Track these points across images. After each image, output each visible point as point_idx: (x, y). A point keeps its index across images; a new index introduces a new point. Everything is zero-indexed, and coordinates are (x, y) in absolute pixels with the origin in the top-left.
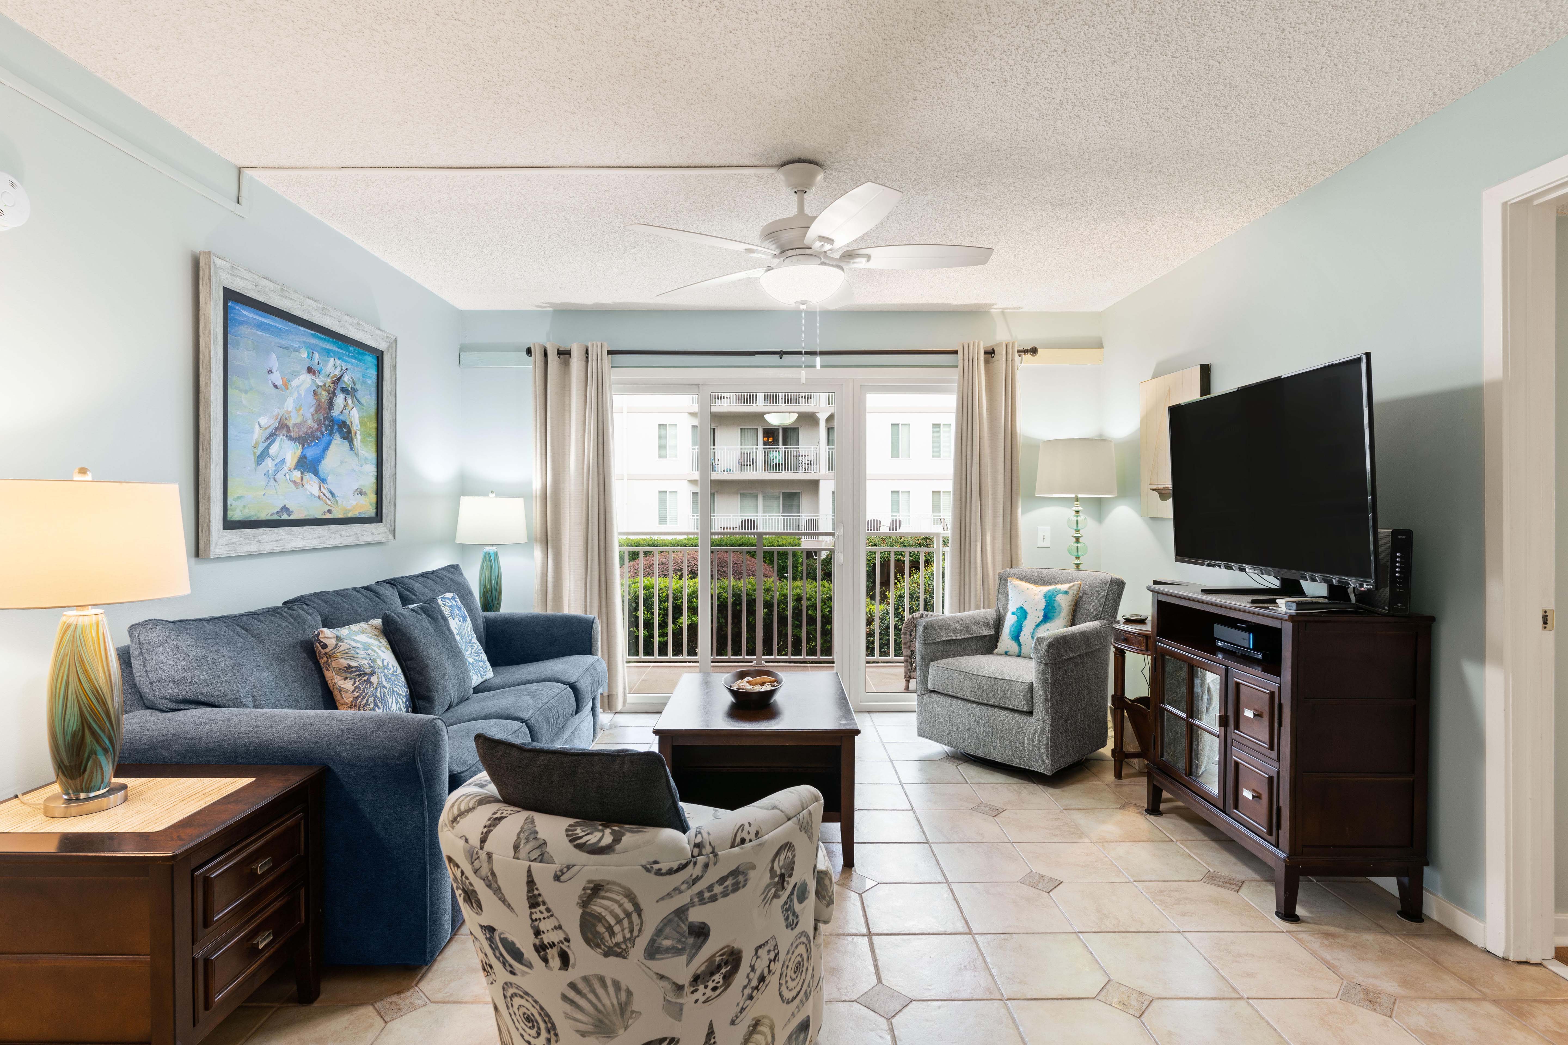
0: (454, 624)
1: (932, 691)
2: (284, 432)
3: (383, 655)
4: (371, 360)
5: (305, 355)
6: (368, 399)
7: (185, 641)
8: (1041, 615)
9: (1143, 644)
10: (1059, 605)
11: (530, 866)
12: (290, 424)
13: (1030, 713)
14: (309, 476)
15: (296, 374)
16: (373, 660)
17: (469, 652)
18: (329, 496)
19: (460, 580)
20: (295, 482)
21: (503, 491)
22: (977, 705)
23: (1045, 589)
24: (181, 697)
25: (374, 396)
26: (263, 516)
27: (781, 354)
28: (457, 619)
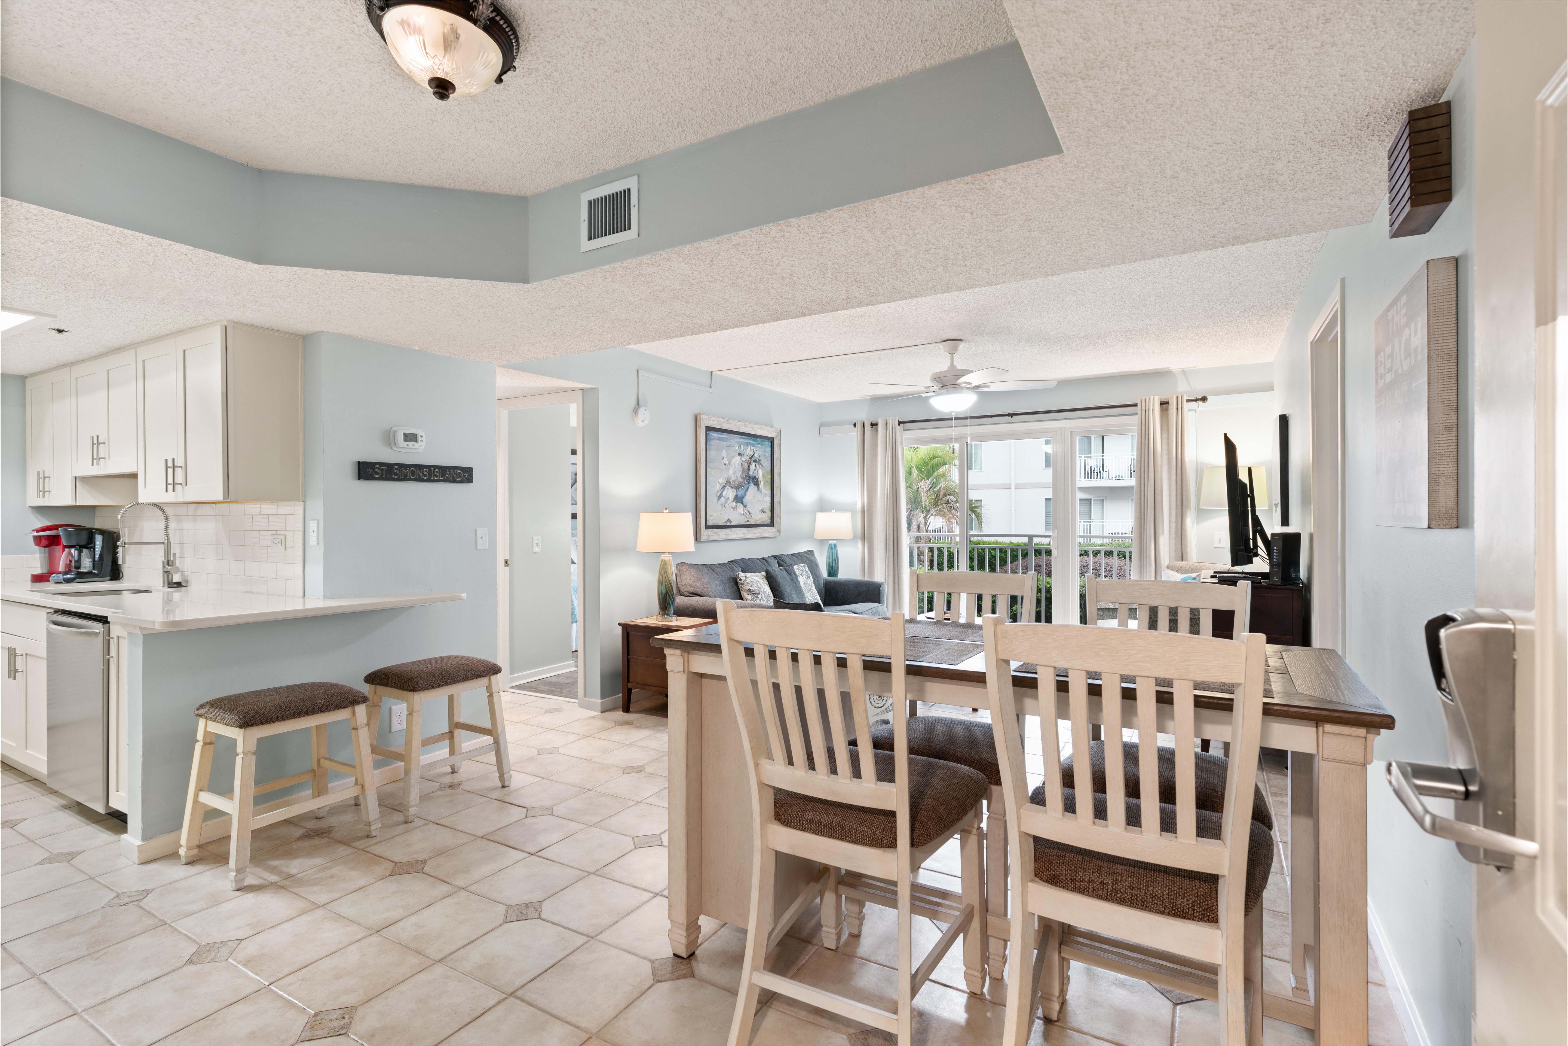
0: (801, 579)
2: (729, 485)
3: (764, 587)
4: (768, 444)
5: (737, 448)
6: (767, 463)
7: (692, 571)
12: (731, 481)
14: (739, 504)
15: (733, 457)
16: (760, 588)
17: (809, 594)
18: (748, 514)
19: (812, 558)
20: (733, 508)
21: (840, 508)
24: (692, 591)
25: (770, 462)
26: (720, 524)
27: (1011, 415)
28: (804, 577)
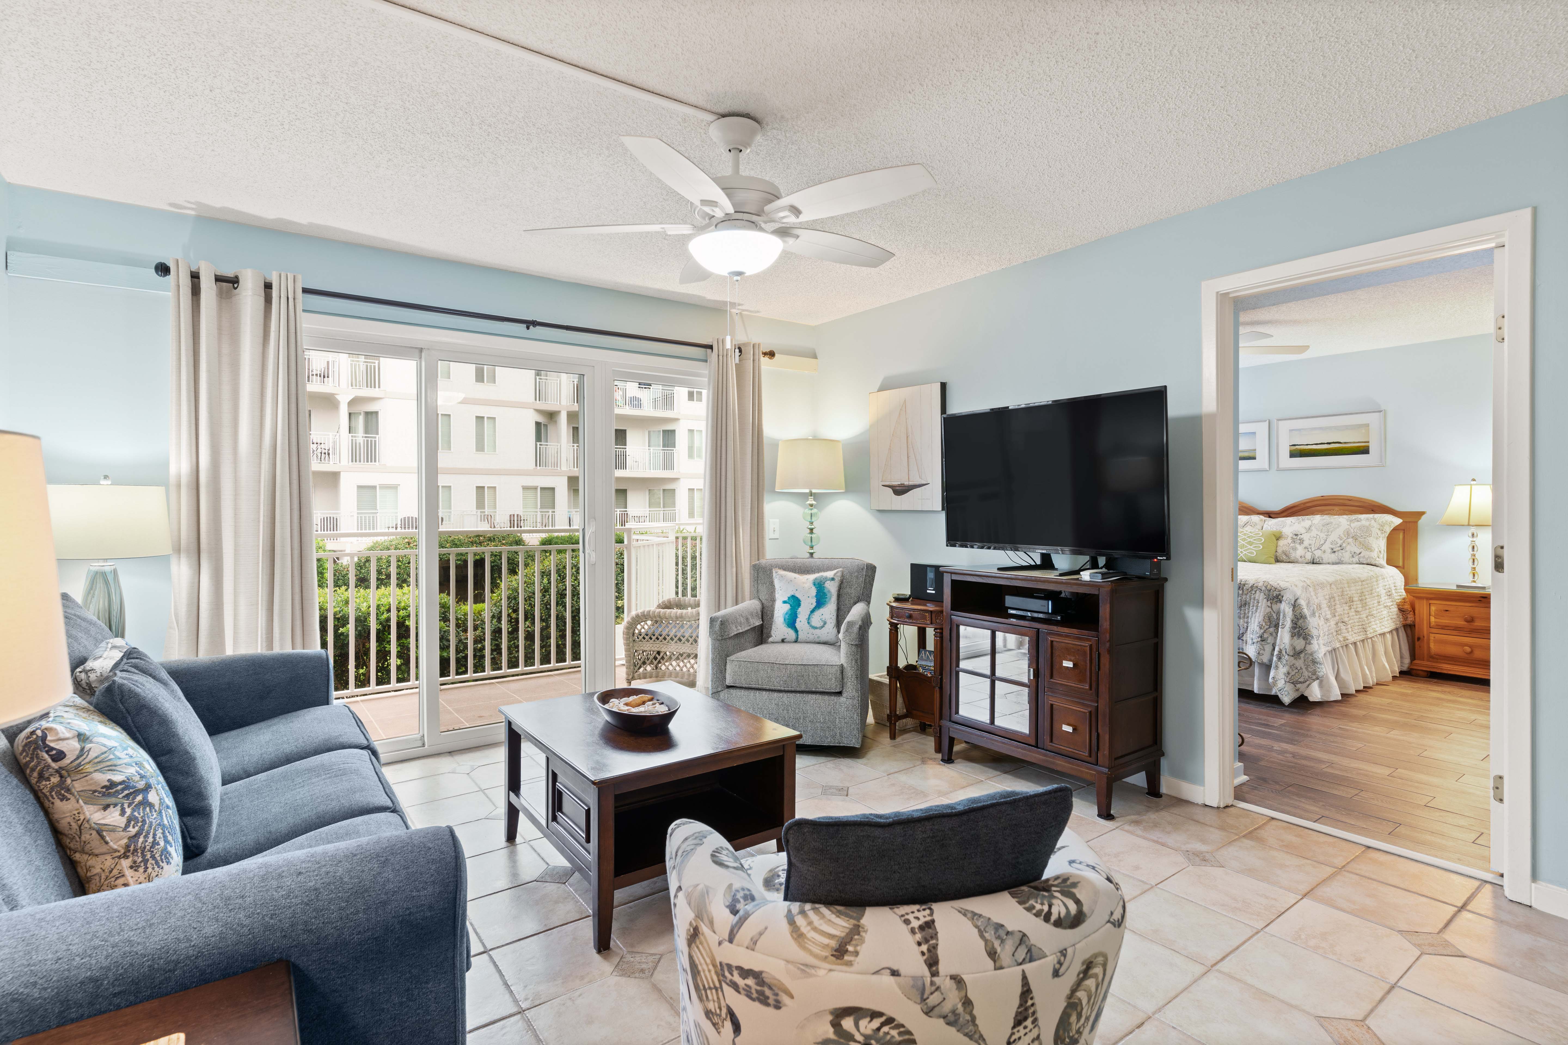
1: (729, 687)
8: (814, 601)
9: (928, 619)
10: (829, 591)
11: (1023, 971)
13: (840, 693)
16: (141, 765)
22: (784, 694)
23: (812, 577)
27: (530, 324)
